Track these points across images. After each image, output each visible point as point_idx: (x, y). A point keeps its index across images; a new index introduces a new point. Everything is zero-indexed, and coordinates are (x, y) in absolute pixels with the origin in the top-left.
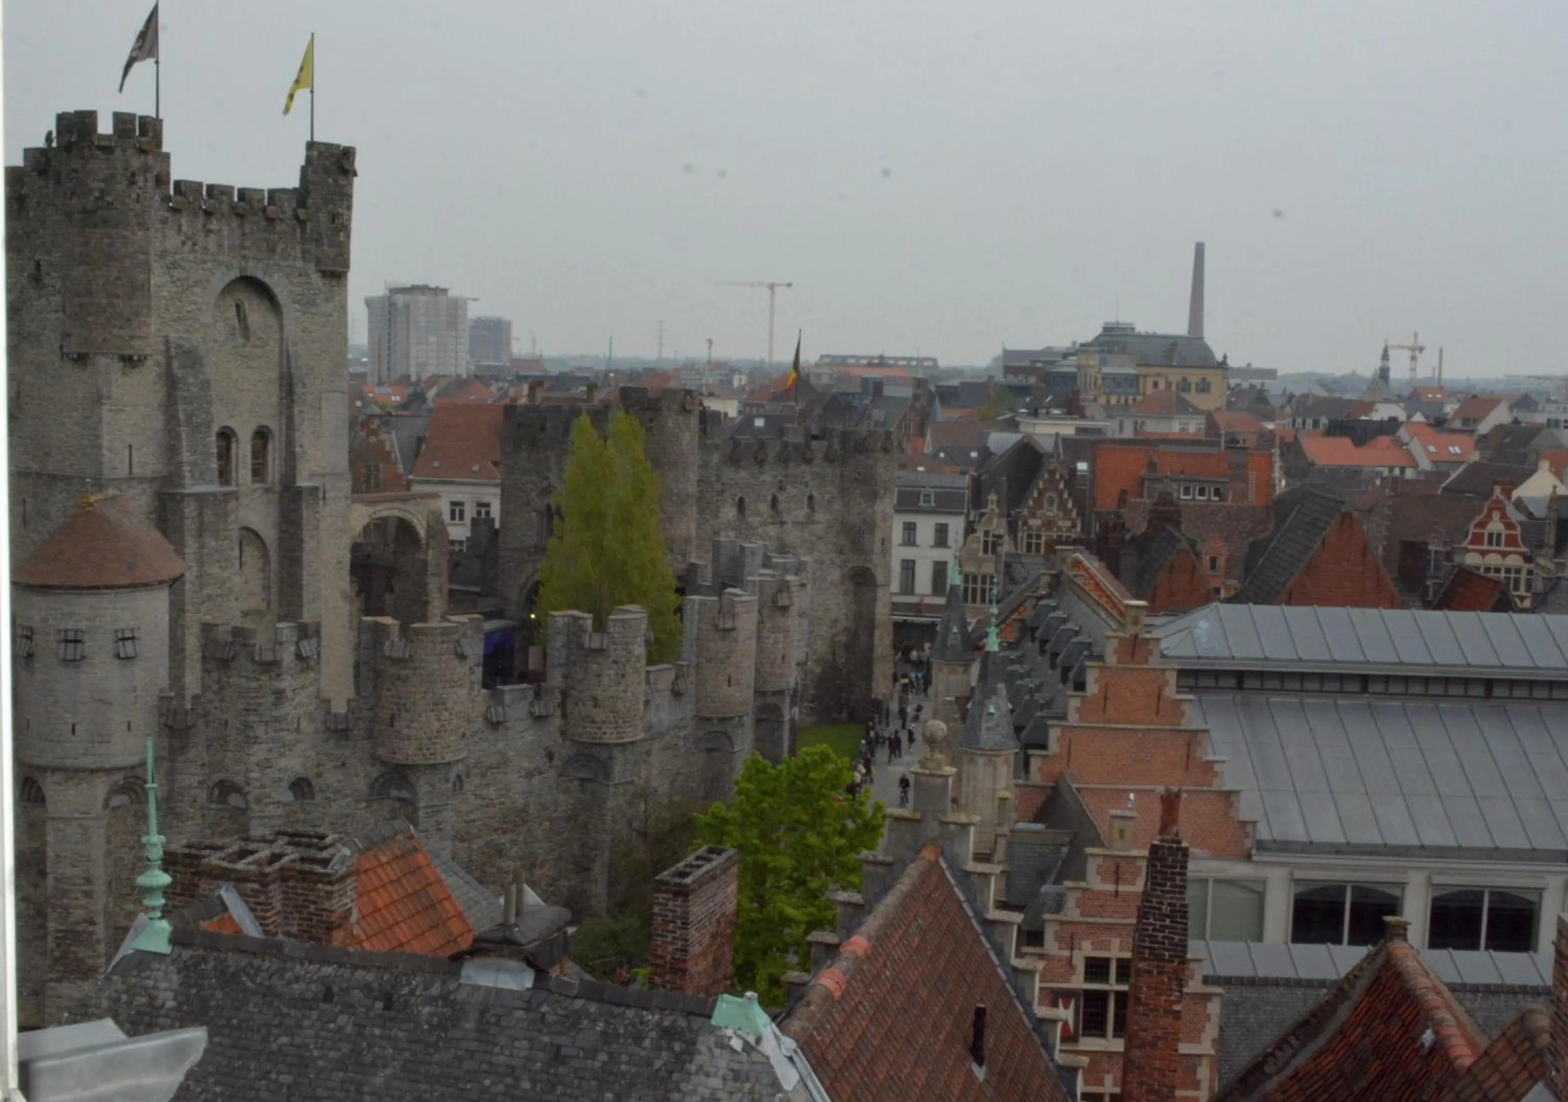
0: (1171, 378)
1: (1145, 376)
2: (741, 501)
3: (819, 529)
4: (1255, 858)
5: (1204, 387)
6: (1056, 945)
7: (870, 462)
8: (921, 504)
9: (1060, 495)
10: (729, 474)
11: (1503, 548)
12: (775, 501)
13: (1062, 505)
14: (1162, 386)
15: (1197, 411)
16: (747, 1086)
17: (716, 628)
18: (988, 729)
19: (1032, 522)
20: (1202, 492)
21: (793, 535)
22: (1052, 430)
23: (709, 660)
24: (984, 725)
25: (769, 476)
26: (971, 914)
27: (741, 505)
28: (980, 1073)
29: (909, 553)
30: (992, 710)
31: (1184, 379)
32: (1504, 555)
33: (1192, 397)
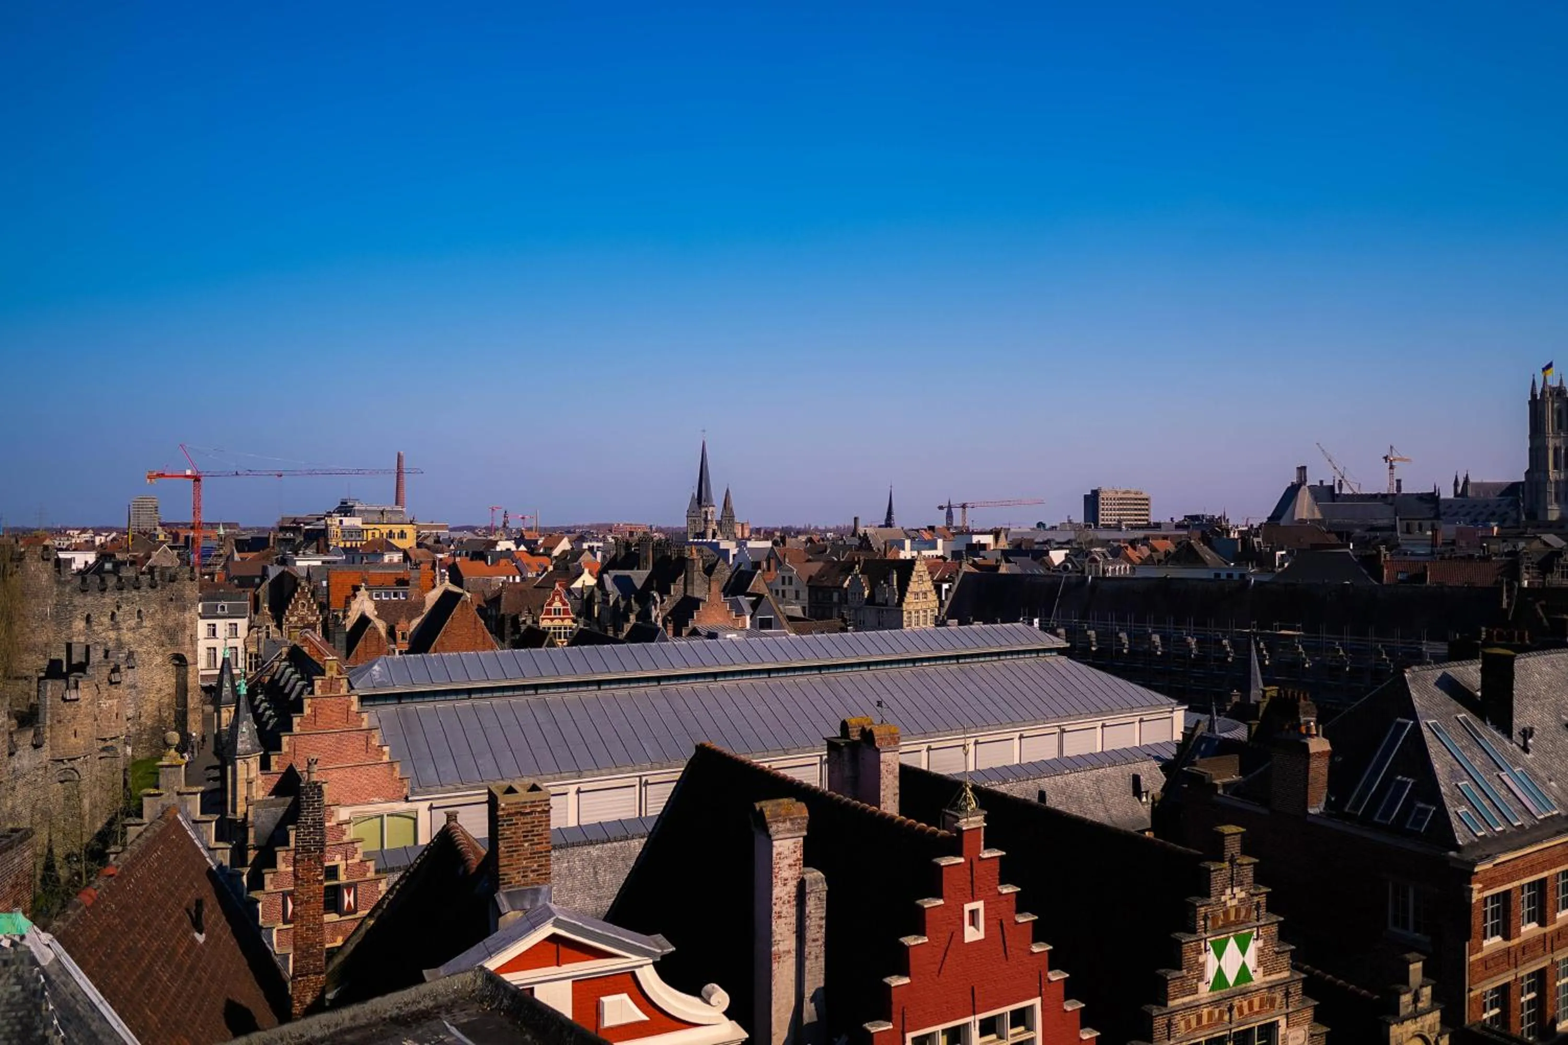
0: (382, 531)
1: (367, 530)
2: (88, 616)
3: (146, 631)
4: (410, 799)
5: (402, 535)
6: (284, 865)
7: (180, 587)
8: (219, 612)
9: (309, 602)
10: (78, 600)
11: (562, 616)
12: (113, 614)
13: (310, 608)
14: (377, 536)
15: (398, 550)
16: (13, 968)
17: (64, 700)
18: (242, 742)
19: (291, 619)
20: (395, 596)
21: (127, 636)
22: (305, 564)
23: (59, 722)
24: (239, 740)
25: (109, 599)
26: (200, 846)
27: (88, 619)
28: (201, 938)
29: (212, 643)
30: (244, 730)
31: (391, 531)
32: (563, 619)
33: (396, 542)
